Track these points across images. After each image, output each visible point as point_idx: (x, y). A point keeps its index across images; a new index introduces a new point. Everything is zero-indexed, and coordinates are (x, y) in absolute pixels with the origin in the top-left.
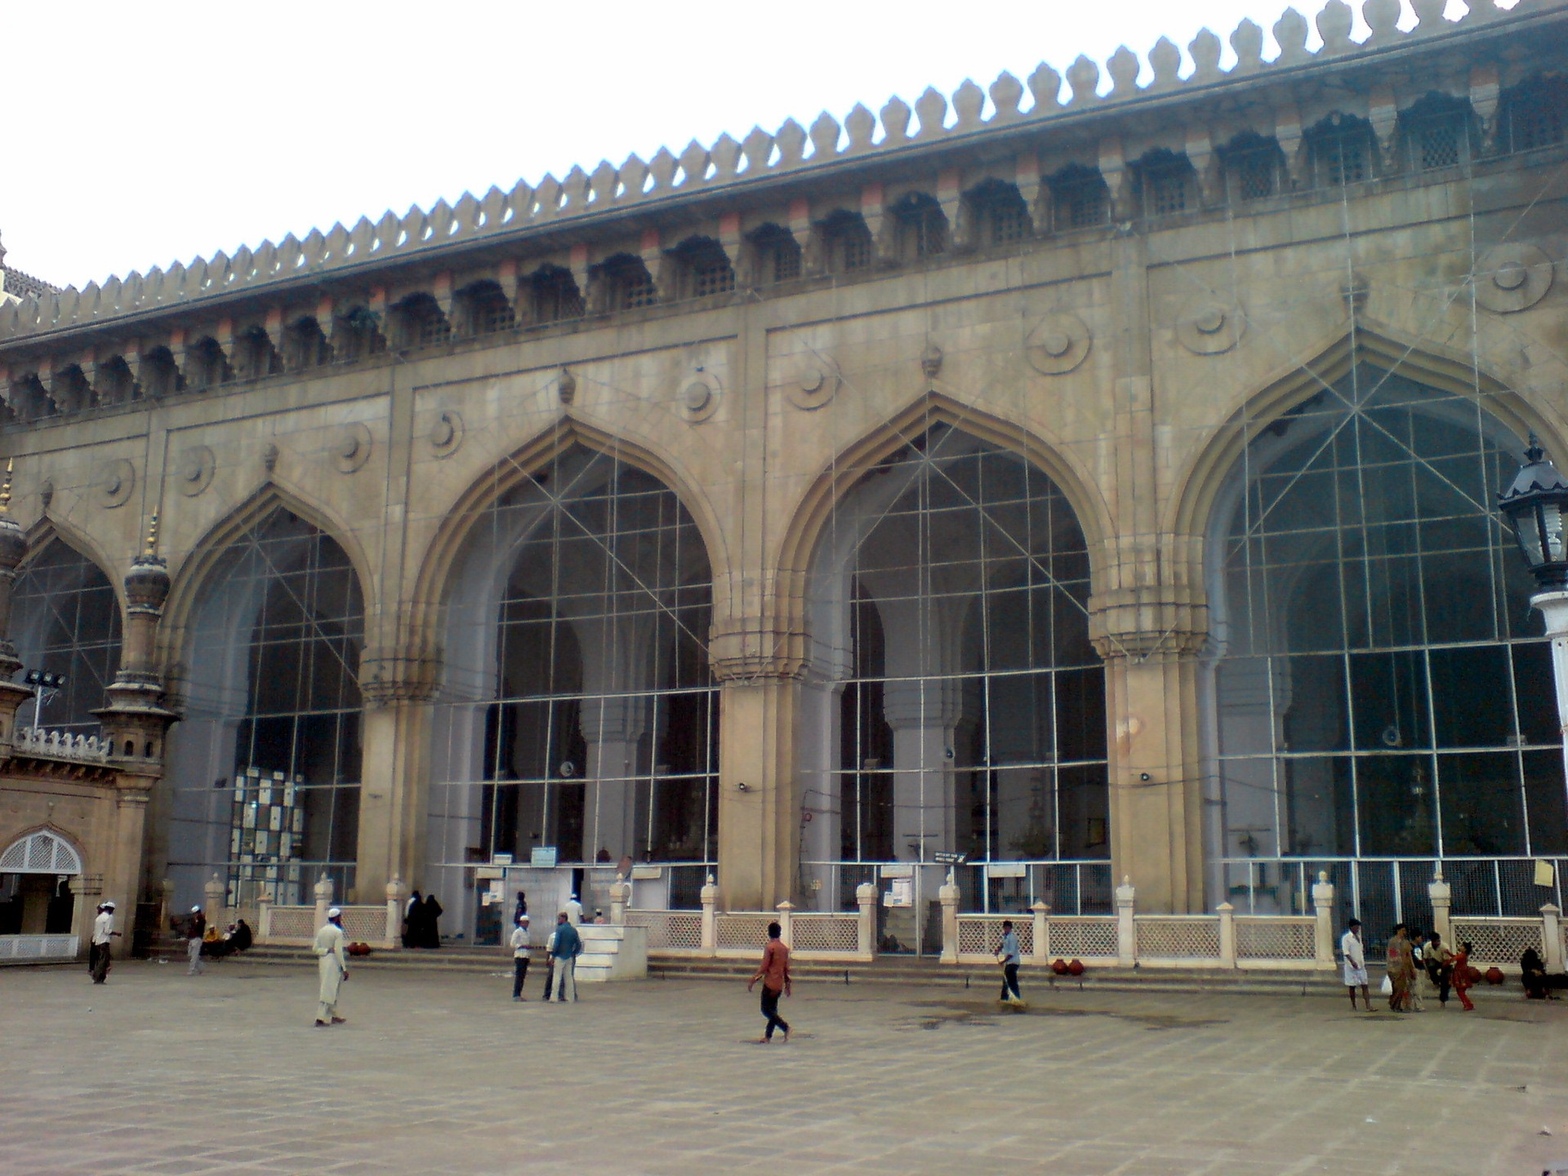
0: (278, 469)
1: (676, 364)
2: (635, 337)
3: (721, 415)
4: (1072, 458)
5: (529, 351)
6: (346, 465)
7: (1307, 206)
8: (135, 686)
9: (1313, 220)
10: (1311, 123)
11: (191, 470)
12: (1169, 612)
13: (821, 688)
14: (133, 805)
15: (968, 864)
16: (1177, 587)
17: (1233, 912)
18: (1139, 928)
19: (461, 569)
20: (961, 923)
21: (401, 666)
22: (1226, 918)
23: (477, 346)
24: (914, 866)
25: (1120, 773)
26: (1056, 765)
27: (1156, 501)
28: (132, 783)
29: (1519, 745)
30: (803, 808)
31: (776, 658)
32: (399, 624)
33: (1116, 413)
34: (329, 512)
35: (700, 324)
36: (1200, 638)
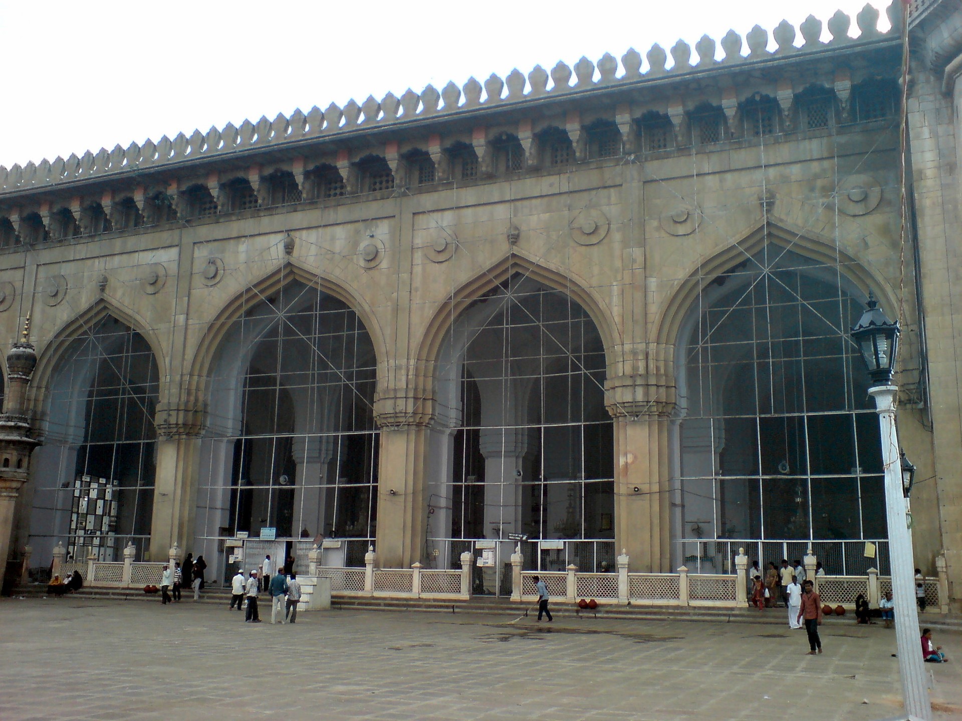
0: (107, 291)
1: (357, 232)
2: (332, 215)
3: (384, 265)
4: (597, 296)
5: (266, 222)
6: (150, 289)
7: (740, 148)
8: (12, 424)
9: (742, 157)
10: (743, 99)
11: (51, 290)
12: (653, 390)
13: (443, 432)
14: (8, 498)
15: (529, 541)
16: (658, 375)
17: (687, 572)
18: (631, 581)
19: (220, 355)
20: (524, 577)
21: (181, 414)
22: (683, 575)
23: (234, 218)
24: (496, 542)
25: (621, 487)
26: (583, 481)
27: (646, 323)
28: (8, 484)
29: (858, 474)
30: (429, 506)
31: (415, 413)
32: (181, 389)
33: (623, 270)
34: (138, 318)
35: (373, 208)
36: (671, 406)
